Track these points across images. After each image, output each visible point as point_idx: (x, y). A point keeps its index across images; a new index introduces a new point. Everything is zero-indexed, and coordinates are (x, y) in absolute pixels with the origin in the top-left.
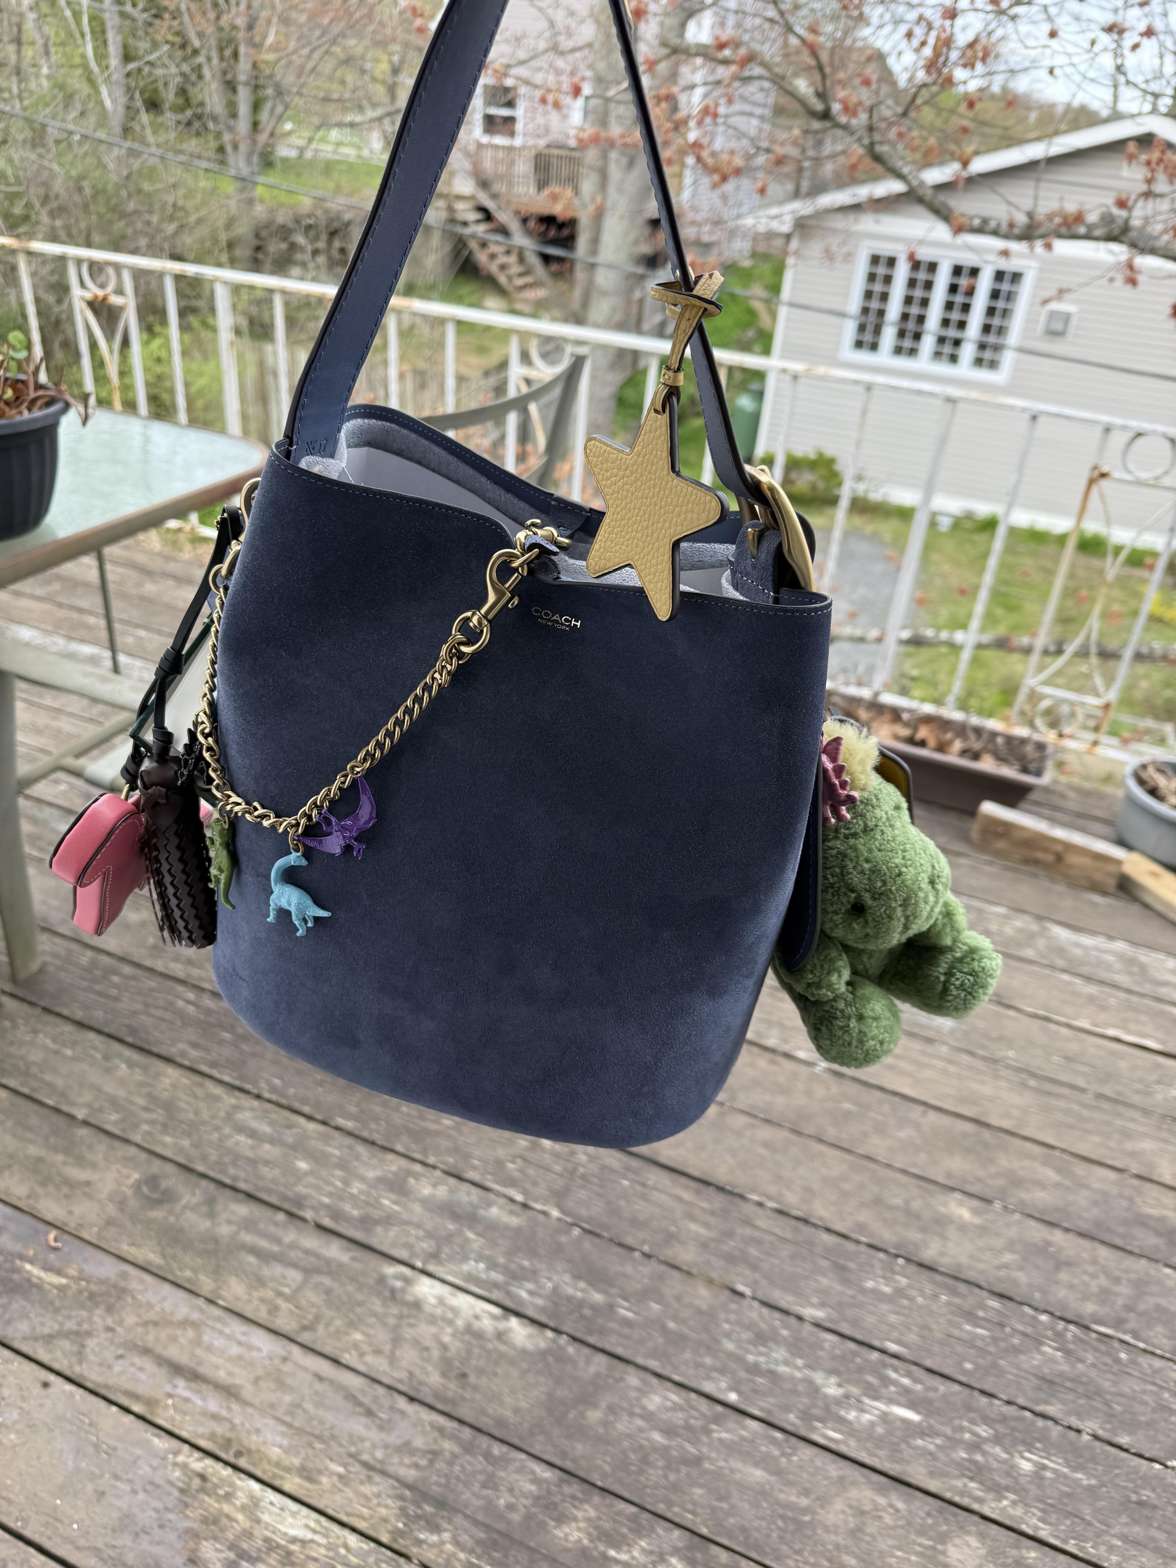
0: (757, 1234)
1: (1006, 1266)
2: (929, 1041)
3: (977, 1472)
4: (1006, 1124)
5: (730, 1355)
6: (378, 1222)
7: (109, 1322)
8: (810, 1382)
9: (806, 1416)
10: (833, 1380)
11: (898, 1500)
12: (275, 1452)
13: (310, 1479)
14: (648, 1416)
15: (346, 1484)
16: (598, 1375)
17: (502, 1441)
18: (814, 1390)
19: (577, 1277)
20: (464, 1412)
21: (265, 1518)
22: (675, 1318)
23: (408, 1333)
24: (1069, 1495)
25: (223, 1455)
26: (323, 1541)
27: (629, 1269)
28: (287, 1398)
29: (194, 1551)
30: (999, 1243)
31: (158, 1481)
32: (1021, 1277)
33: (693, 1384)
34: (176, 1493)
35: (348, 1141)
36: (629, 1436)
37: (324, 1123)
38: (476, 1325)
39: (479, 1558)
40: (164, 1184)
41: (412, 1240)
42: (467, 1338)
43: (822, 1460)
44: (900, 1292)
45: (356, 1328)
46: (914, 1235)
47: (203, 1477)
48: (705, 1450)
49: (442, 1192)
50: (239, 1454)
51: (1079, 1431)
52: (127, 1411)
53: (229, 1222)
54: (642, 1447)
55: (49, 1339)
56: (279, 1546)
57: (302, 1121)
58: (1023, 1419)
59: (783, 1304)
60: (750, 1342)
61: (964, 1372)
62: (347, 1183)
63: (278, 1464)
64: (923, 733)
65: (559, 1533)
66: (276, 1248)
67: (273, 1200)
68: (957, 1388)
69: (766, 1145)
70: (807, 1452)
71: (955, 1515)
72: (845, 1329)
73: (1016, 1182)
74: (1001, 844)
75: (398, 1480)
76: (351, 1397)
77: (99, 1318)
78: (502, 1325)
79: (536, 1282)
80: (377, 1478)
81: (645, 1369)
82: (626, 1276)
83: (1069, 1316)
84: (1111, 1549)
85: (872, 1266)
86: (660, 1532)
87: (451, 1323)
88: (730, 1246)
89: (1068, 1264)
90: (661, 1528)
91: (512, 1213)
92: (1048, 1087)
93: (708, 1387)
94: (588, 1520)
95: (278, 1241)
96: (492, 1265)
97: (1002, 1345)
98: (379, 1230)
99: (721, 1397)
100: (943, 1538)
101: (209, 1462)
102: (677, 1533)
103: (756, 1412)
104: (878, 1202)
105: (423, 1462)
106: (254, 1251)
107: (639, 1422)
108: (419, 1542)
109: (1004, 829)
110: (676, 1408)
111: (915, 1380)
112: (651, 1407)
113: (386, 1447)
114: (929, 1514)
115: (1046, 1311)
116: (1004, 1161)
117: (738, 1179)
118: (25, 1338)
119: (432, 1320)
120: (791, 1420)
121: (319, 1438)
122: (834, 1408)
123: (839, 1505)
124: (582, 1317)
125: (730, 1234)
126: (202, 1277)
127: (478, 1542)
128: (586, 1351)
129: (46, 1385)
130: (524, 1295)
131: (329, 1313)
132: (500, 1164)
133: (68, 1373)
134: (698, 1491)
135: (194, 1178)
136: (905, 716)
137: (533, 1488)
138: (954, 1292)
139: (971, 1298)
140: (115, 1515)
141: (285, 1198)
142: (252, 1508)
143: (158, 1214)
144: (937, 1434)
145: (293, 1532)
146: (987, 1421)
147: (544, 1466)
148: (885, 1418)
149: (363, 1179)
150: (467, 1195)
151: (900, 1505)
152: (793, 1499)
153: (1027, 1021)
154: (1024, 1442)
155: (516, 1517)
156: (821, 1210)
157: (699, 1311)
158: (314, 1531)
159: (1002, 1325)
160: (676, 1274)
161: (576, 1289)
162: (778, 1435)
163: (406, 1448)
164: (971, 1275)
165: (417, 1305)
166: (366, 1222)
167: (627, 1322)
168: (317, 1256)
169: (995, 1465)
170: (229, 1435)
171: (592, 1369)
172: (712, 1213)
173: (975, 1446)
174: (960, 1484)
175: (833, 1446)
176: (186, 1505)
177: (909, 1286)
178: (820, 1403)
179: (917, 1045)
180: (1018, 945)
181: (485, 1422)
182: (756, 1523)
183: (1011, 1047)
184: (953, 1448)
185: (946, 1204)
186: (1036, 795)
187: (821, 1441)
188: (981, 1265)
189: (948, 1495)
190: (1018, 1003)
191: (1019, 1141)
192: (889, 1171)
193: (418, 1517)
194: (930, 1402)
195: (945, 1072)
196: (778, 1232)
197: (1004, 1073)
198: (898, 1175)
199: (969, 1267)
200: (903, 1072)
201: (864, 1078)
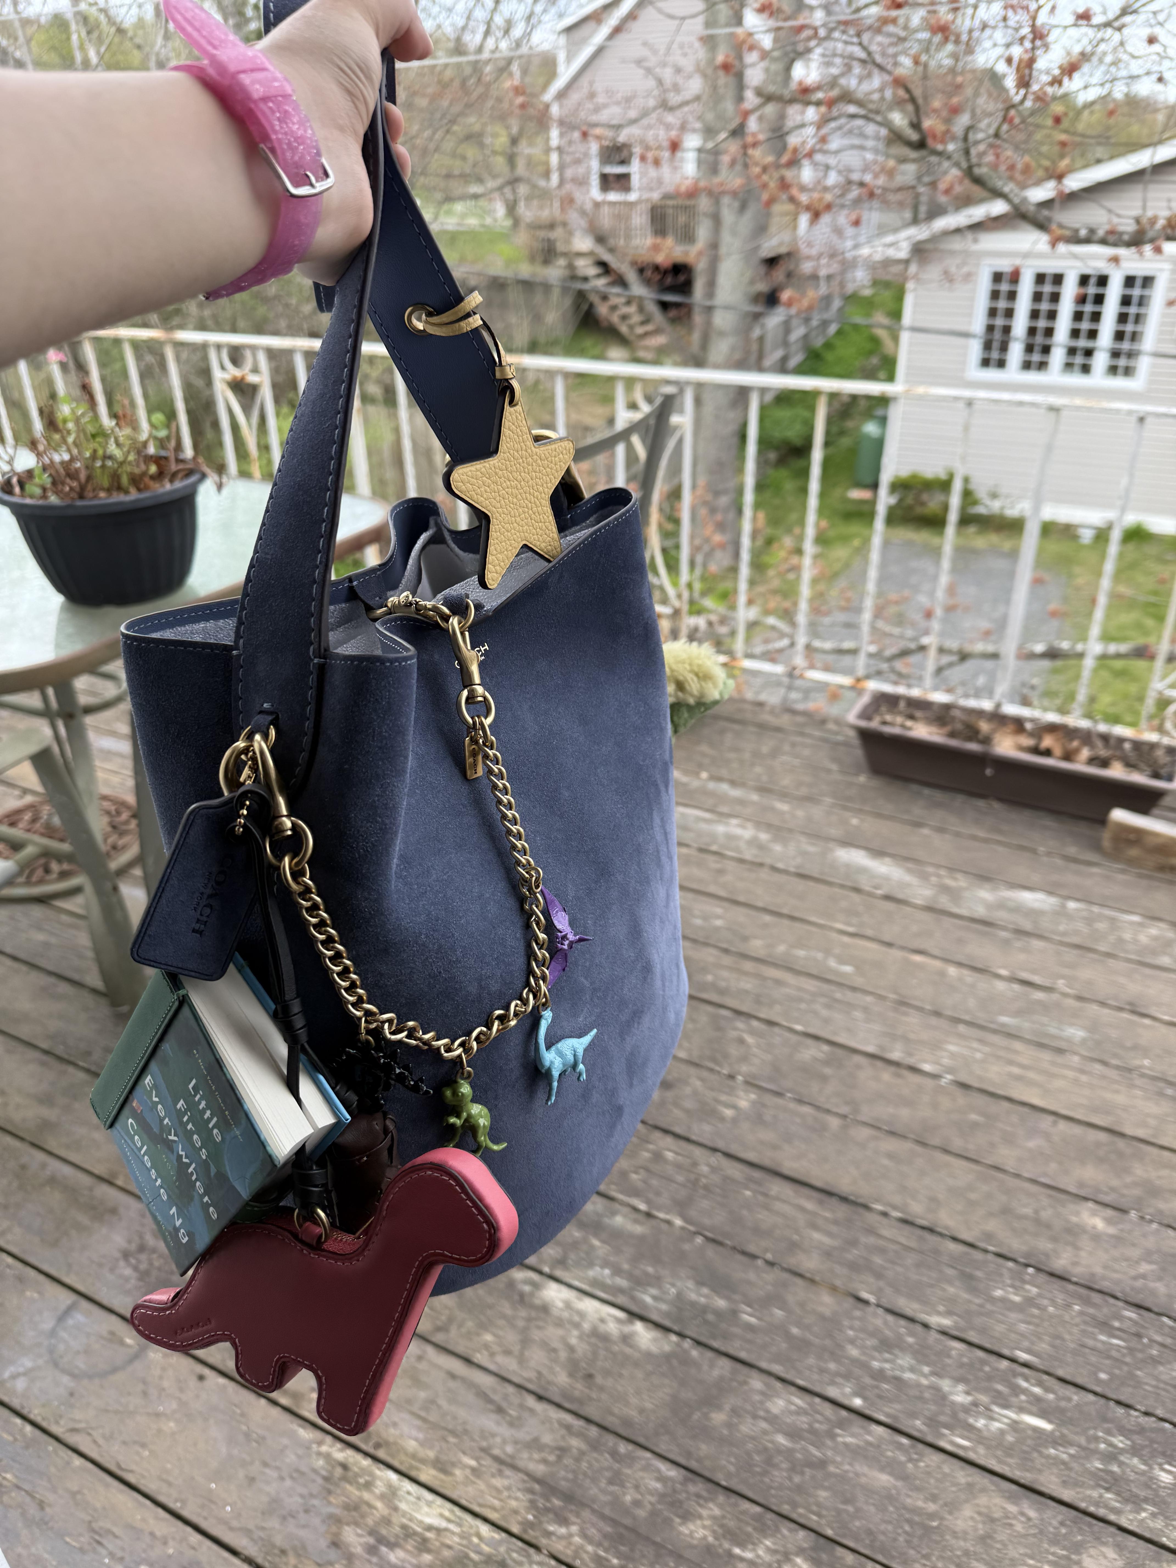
0: (881, 1242)
1: (1144, 1276)
2: (1060, 1051)
3: (1113, 1483)
4: (1141, 1133)
5: (854, 1361)
8: (937, 1389)
9: (933, 1422)
10: (961, 1387)
11: (1029, 1508)
12: (412, 1445)
13: (444, 1471)
14: (772, 1419)
15: (479, 1477)
16: (722, 1378)
17: (628, 1440)
18: (941, 1398)
19: (700, 1283)
20: (591, 1411)
21: (403, 1506)
22: (799, 1325)
23: (536, 1335)
25: (363, 1447)
26: (457, 1530)
27: (752, 1276)
28: (423, 1395)
29: (337, 1535)
30: (1135, 1253)
31: (304, 1468)
32: (1160, 1288)
33: (817, 1389)
34: (320, 1481)
36: (753, 1438)
38: (602, 1328)
39: (606, 1550)
42: (593, 1340)
43: (949, 1466)
44: (1030, 1301)
45: (487, 1330)
46: (1044, 1245)
47: (345, 1467)
48: (829, 1453)
50: (378, 1446)
52: (275, 1403)
54: (766, 1449)
56: (415, 1533)
58: (1163, 1430)
59: (909, 1312)
60: (875, 1348)
61: (1099, 1382)
63: (414, 1456)
64: (1047, 742)
65: (684, 1530)
68: (1091, 1397)
69: (890, 1156)
70: (935, 1458)
71: (1090, 1525)
72: (973, 1337)
73: (1154, 1191)
74: (1134, 852)
75: (528, 1474)
76: (482, 1395)
78: (627, 1329)
79: (660, 1287)
80: (508, 1472)
81: (768, 1373)
82: (749, 1283)
85: (1001, 1275)
86: (785, 1532)
87: (577, 1326)
88: (853, 1254)
90: (785, 1529)
91: (636, 1221)
93: (832, 1392)
94: (714, 1518)
96: (617, 1271)
97: (1140, 1355)
99: (846, 1402)
100: (1078, 1548)
101: (350, 1452)
102: (802, 1533)
103: (882, 1418)
104: (1006, 1211)
105: (552, 1458)
107: (764, 1425)
108: (548, 1534)
109: (1137, 836)
110: (800, 1412)
111: (1047, 1390)
112: (775, 1410)
113: (516, 1442)
114: (1062, 1524)
116: (1139, 1171)
117: (862, 1190)
119: (559, 1323)
120: (918, 1425)
121: (453, 1433)
122: (962, 1415)
123: (968, 1511)
124: (706, 1322)
125: (853, 1243)
127: (605, 1536)
128: (710, 1354)
129: (201, 1378)
130: (648, 1300)
131: (461, 1315)
132: (625, 1174)
133: (221, 1367)
134: (823, 1494)
136: (1028, 726)
137: (658, 1486)
138: (1087, 1302)
139: (1105, 1308)
140: (265, 1499)
142: (390, 1496)
144: (1071, 1444)
145: (428, 1520)
146: (1123, 1431)
147: (669, 1465)
148: (1015, 1426)
151: (1032, 1514)
152: (920, 1504)
153: (1164, 1029)
154: (1164, 1454)
155: (641, 1513)
156: (946, 1219)
157: (823, 1318)
158: (449, 1520)
159: (1139, 1336)
160: (799, 1281)
161: (698, 1295)
162: (905, 1441)
163: (535, 1444)
164: (1105, 1285)
165: (545, 1309)
167: (750, 1327)
169: (1132, 1476)
171: (716, 1373)
172: (835, 1222)
173: (1112, 1456)
174: (1095, 1494)
175: (961, 1453)
176: (329, 1492)
177: (1039, 1295)
178: (948, 1410)
179: (1046, 1056)
180: (1154, 953)
181: (611, 1421)
182: (883, 1527)
183: (1146, 1056)
184: (1087, 1458)
185: (1077, 1214)
186: (1167, 801)
187: (949, 1447)
188: (1116, 1276)
189: (1083, 1505)
190: (1153, 1011)
191: (1155, 1151)
192: (1017, 1182)
193: (547, 1510)
194: (1063, 1411)
195: (1076, 1081)
196: (903, 1240)
197: (1139, 1082)
198: (1027, 1186)
199: (1104, 1278)
200: (1031, 1083)
201: (991, 1089)
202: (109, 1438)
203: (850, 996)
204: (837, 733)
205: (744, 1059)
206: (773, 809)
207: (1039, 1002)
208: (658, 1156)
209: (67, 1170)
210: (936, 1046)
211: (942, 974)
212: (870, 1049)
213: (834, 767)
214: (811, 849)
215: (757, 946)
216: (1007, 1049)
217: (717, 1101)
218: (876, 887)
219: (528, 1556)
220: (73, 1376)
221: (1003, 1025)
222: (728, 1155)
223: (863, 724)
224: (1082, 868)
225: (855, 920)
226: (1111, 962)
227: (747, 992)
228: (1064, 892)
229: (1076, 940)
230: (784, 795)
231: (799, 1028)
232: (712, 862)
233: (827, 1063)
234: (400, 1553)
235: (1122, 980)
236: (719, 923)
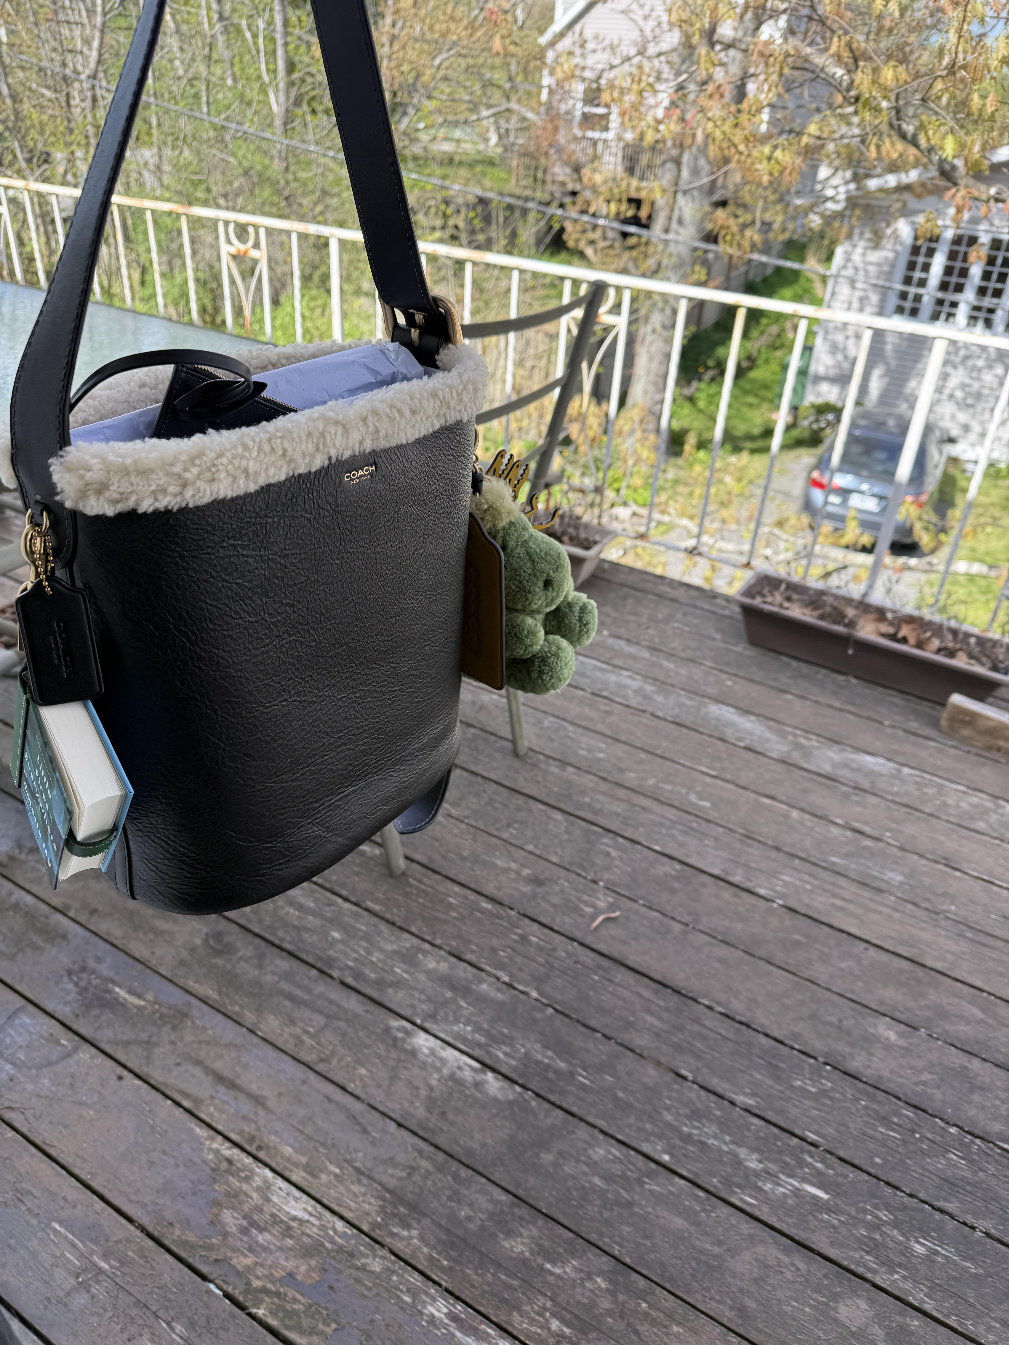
0: (705, 1031)
1: (924, 1083)
2: (879, 891)
3: (874, 1248)
4: (939, 965)
5: (668, 1125)
6: (390, 985)
7: (173, 1037)
8: (736, 1156)
9: (728, 1182)
10: (754, 1156)
11: (800, 1260)
12: (288, 1150)
13: (312, 1174)
14: (593, 1165)
15: (340, 1182)
16: (554, 1126)
17: (468, 1167)
18: (738, 1163)
19: (546, 1047)
20: (441, 1140)
21: (275, 1199)
22: (625, 1090)
23: (403, 1074)
24: (955, 1279)
25: (248, 1147)
26: (317, 1223)
27: (590, 1045)
28: (302, 1112)
29: (217, 1215)
30: (920, 1064)
31: (197, 1160)
32: (938, 1095)
33: (634, 1144)
34: (208, 1170)
35: (375, 920)
36: (573, 1177)
37: (356, 904)
38: (459, 1074)
39: (439, 1253)
40: (226, 939)
41: (416, 1002)
42: (450, 1083)
43: (735, 1217)
44: (823, 1092)
45: (363, 1066)
46: (842, 1048)
47: (230, 1162)
48: (637, 1197)
49: (444, 967)
50: (259, 1148)
51: (973, 1228)
52: (179, 1105)
53: (273, 973)
54: (583, 1187)
55: (127, 1044)
56: (282, 1221)
57: (340, 901)
58: (923, 1210)
59: (720, 1090)
60: (687, 1117)
61: (874, 1165)
62: (369, 953)
63: (288, 1160)
64: (905, 631)
65: (506, 1244)
66: (307, 997)
67: (310, 960)
68: (866, 1177)
69: (721, 961)
70: (725, 1210)
71: (849, 1280)
72: (770, 1115)
73: (944, 1015)
74: (966, 732)
75: (381, 1185)
76: (352, 1117)
77: (166, 1034)
78: (480, 1077)
79: (512, 1046)
80: (365, 1181)
81: (593, 1126)
82: (587, 1051)
83: (977, 1132)
84: (990, 1329)
85: (803, 1069)
86: (590, 1255)
87: (439, 1070)
88: (678, 1038)
89: (982, 1089)
90: (591, 1253)
91: (498, 990)
92: (982, 938)
93: (646, 1147)
94: (532, 1238)
95: (310, 992)
96: (478, 1028)
97: (911, 1148)
98: (390, 991)
99: (657, 1157)
100: (836, 1297)
101: (236, 1151)
102: (605, 1258)
103: (685, 1173)
104: (813, 1017)
105: (404, 1174)
106: (290, 997)
107: (584, 1168)
108: (393, 1235)
109: (970, 719)
110: (617, 1160)
111: (828, 1166)
112: (595, 1157)
113: (375, 1159)
114: (825, 1276)
115: (955, 1125)
116: (933, 996)
117: (693, 985)
118: (109, 1042)
119: (424, 1066)
120: (714, 1182)
121: (324, 1145)
122: (753, 1179)
123: (747, 1256)
124: (546, 1078)
125: (680, 1029)
126: (247, 1013)
127: (440, 1241)
128: (547, 1106)
129: (120, 1078)
130: (501, 1055)
131: (342, 1051)
132: (494, 950)
133: (138, 1071)
134: (627, 1229)
135: (250, 937)
136: (889, 616)
137: (490, 1207)
138: (873, 1099)
139: (887, 1106)
140: (161, 1180)
141: (320, 959)
142: (265, 1190)
143: (219, 961)
144: (842, 1212)
145: (294, 1212)
146: (888, 1207)
147: (499, 1190)
148: (797, 1193)
149: (382, 950)
150: (463, 972)
151: (801, 1265)
152: (708, 1246)
153: (972, 882)
154: (920, 1230)
155: (472, 1227)
156: (762, 1019)
157: (646, 1086)
158: (311, 1214)
159: (913, 1131)
160: (629, 1053)
161: (544, 1056)
162: (701, 1194)
163: (391, 1161)
164: (891, 1087)
165: (413, 1053)
166: (380, 983)
167: (583, 1087)
168: (338, 1006)
169: (891, 1245)
170: (254, 1133)
171: (550, 1121)
172: (667, 1010)
173: (876, 1226)
174: (857, 1255)
175: (748, 1209)
176: (215, 1181)
177: (832, 1089)
178: (741, 1173)
179: (867, 893)
180: (972, 818)
181: (455, 1150)
182: (673, 1261)
183: (953, 903)
184: (854, 1225)
185: (876, 1026)
186: (1002, 692)
187: (738, 1203)
188: (901, 1080)
189: (845, 1263)
190: (964, 866)
191: (950, 981)
192: (828, 994)
193: (395, 1215)
194: (839, 1185)
195: (889, 916)
196: (724, 1032)
197: (943, 923)
198: (835, 998)
199: (890, 1080)
200: (851, 914)
201: (815, 916)
202: (38, 1118)
203: (704, 826)
204: (724, 608)
205: (608, 869)
206: (661, 666)
207: (866, 848)
208: (524, 939)
209: (29, 899)
210: (773, 874)
211: (786, 816)
212: (716, 871)
213: (718, 636)
214: (688, 702)
215: (631, 778)
216: (833, 884)
217: (579, 900)
218: (740, 740)
219: (373, 1250)
220: (14, 1065)
221: (834, 863)
222: (582, 944)
223: (748, 601)
224: (920, 740)
225: (718, 765)
226: (934, 821)
227: (617, 814)
228: (902, 760)
229: (906, 800)
230: (671, 655)
231: (657, 848)
232: (603, 705)
233: (677, 879)
234: (267, 1236)
235: (941, 838)
236: (601, 755)
